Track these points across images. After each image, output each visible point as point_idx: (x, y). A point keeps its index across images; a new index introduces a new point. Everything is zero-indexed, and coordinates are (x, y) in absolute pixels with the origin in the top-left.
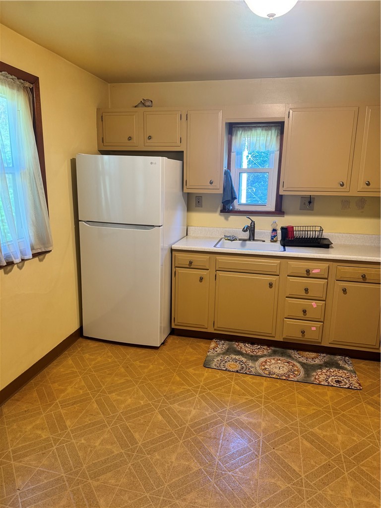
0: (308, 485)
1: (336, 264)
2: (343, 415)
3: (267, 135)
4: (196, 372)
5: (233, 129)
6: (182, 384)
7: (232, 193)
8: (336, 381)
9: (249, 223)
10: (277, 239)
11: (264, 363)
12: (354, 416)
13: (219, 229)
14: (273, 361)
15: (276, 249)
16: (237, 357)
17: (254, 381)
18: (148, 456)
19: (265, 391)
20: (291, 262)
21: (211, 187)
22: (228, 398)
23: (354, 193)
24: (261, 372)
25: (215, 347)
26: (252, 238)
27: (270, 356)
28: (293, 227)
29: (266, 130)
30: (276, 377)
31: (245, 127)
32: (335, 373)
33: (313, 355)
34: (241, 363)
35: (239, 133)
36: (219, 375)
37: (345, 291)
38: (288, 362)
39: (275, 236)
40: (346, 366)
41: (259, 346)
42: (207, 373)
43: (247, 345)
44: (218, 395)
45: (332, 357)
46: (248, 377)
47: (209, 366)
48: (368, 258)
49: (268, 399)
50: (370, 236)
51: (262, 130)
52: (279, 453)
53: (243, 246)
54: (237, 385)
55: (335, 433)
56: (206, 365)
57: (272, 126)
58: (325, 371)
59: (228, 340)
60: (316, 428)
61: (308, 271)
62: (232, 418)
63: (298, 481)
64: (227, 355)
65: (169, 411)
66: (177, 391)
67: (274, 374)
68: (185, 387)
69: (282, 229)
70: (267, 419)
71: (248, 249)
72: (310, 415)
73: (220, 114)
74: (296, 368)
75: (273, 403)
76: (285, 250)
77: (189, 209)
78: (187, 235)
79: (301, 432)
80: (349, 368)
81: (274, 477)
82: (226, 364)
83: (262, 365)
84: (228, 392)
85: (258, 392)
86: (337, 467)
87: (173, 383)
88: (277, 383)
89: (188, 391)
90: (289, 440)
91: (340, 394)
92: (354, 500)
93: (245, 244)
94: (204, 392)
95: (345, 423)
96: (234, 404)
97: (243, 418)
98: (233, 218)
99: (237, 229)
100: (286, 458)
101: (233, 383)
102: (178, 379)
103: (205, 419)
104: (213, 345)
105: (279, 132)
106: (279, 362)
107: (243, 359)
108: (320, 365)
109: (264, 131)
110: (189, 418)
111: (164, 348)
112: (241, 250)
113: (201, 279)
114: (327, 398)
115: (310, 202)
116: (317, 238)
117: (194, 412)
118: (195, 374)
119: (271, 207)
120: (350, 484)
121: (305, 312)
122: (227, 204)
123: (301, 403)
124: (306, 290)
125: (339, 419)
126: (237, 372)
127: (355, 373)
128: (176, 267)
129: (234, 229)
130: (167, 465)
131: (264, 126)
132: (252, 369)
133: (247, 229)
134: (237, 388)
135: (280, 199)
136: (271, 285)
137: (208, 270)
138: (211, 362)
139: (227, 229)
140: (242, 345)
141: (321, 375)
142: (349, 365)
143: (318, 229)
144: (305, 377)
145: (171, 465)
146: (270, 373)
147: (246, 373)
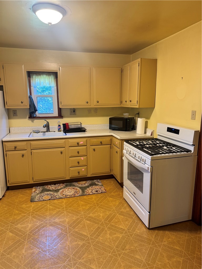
0: (92, 239)
1: (89, 138)
2: (101, 205)
3: (49, 78)
4: (27, 206)
5: (31, 74)
6: (21, 214)
7: (34, 108)
8: (96, 191)
9: (46, 123)
10: (61, 130)
11: (62, 192)
12: (105, 204)
13: (29, 127)
14: (66, 190)
15: (62, 135)
16: (48, 193)
17: (59, 201)
18: (8, 256)
19: (65, 205)
20: (70, 140)
21: (22, 105)
22: (47, 213)
23: (92, 106)
24: (61, 196)
25: (35, 191)
26: (48, 130)
27: (64, 188)
28: (68, 123)
29: (48, 76)
30: (69, 197)
31: (37, 74)
32: (95, 188)
33: (84, 182)
34: (51, 195)
35: (34, 77)
36: (40, 204)
37: (94, 150)
38: (73, 189)
39: (60, 129)
40: (99, 184)
41: (59, 185)
42: (33, 205)
43: (52, 185)
44: (41, 213)
45: (92, 181)
46: (55, 201)
47: (34, 201)
48: (102, 134)
49: (67, 208)
50: (101, 125)
51: (46, 76)
52: (76, 230)
53: (44, 135)
54: (51, 206)
55: (99, 213)
56: (32, 201)
57: (51, 74)
58: (90, 188)
59: (41, 186)
60: (91, 214)
61: (78, 143)
62: (51, 222)
63: (87, 239)
64: (42, 193)
65: (15, 229)
66: (18, 218)
67: (68, 195)
68: (22, 215)
69: (63, 124)
70: (68, 217)
71: (47, 136)
72: (87, 209)
73: (23, 66)
74: (78, 190)
75: (70, 209)
76: (66, 135)
77: (9, 118)
78: (10, 132)
79: (85, 218)
80: (100, 184)
81: (76, 241)
82: (43, 197)
83: (61, 193)
84: (47, 210)
85: (62, 206)
86: (102, 227)
87: (15, 215)
88: (70, 199)
89: (24, 216)
90: (80, 223)
91: (98, 196)
92: (111, 238)
93: (45, 134)
94: (34, 214)
95: (102, 208)
96: (51, 215)
97: (57, 220)
98: (36, 121)
99: (40, 127)
100: (80, 231)
101: (48, 205)
102: (17, 212)
103: (37, 227)
104: (34, 190)
105: (55, 77)
106: (69, 189)
107: (51, 193)
108: (88, 186)
109: (47, 76)
110: (28, 229)
111: (4, 198)
112: (44, 137)
113: (23, 156)
114: (93, 199)
115: (74, 111)
116: (80, 128)
117: (30, 226)
118: (26, 207)
119: (56, 114)
120: (108, 232)
121: (78, 163)
122: (32, 114)
123: (82, 205)
124: (78, 152)
125: (99, 207)
126: (49, 200)
127: (103, 185)
128: (6, 151)
129: (38, 127)
130: (20, 256)
131: (47, 74)
132: (57, 196)
133: (45, 126)
134: (51, 207)
135: (60, 110)
136: (61, 153)
137: (26, 150)
138: (35, 199)
139: (34, 127)
140: (49, 186)
141: (89, 191)
142: (99, 183)
143: (79, 123)
144: (82, 193)
145: (23, 255)
146: (66, 196)
147: (54, 199)
